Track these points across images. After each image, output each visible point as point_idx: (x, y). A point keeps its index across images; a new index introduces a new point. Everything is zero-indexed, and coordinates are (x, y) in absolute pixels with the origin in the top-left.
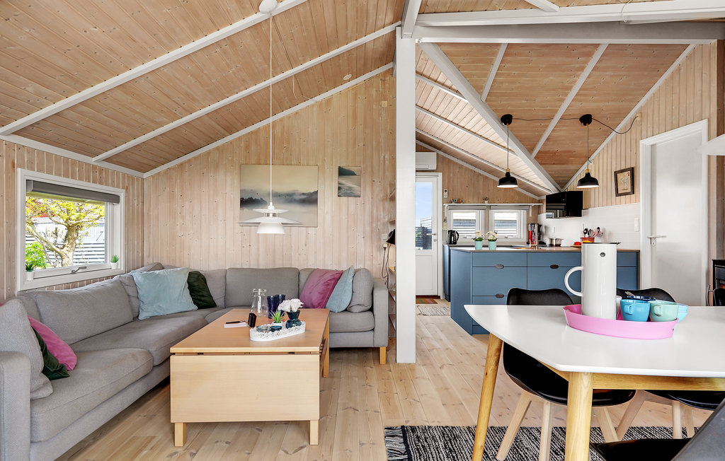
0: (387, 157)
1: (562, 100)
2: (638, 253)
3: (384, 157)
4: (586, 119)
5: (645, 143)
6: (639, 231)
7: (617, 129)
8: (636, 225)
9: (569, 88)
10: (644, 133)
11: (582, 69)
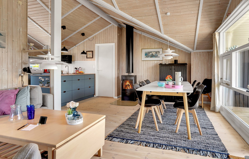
0: (21, 30)
1: (81, 27)
2: (95, 74)
3: (19, 30)
4: (83, 34)
5: (97, 45)
6: (95, 68)
7: (89, 38)
8: (94, 67)
9: (85, 24)
10: (96, 42)
11: (91, 21)
